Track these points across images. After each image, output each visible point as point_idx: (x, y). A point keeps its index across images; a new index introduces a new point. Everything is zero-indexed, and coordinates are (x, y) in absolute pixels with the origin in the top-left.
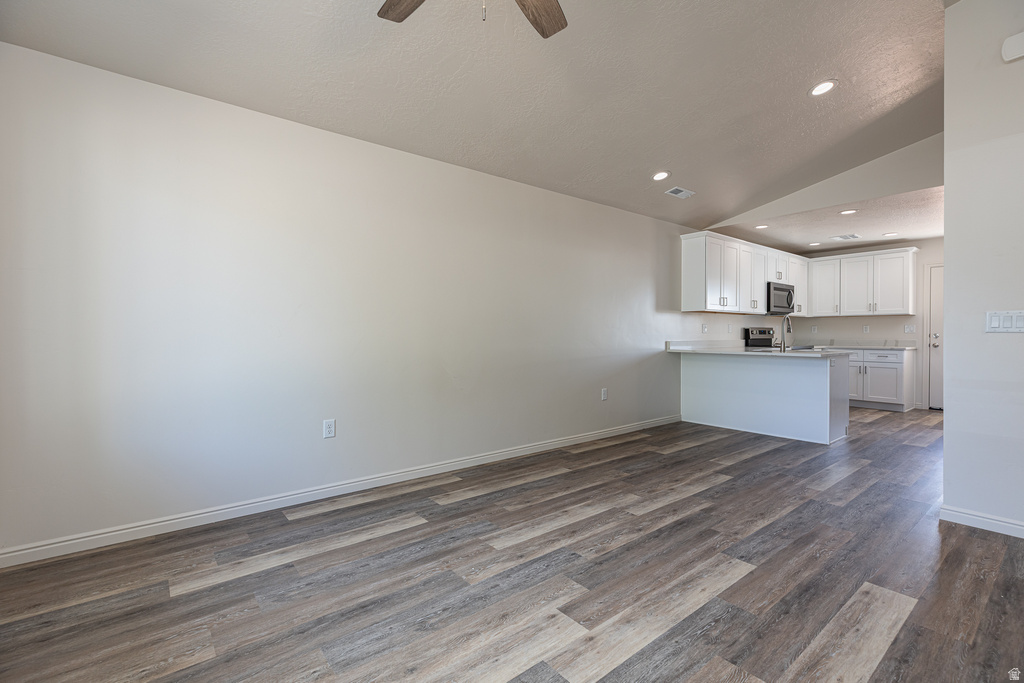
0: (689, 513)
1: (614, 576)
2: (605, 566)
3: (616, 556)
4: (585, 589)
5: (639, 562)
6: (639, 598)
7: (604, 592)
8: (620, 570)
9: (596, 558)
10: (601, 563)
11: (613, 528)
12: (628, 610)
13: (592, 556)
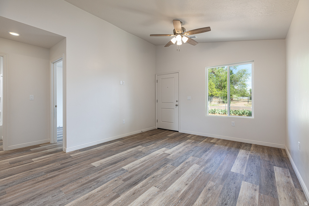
0: (128, 192)
1: (161, 161)
2: (164, 163)
3: (161, 166)
4: (167, 158)
5: (155, 165)
6: (155, 158)
7: (163, 158)
8: (160, 162)
9: (166, 165)
10: (165, 164)
11: (164, 177)
12: (158, 155)
13: (168, 165)
